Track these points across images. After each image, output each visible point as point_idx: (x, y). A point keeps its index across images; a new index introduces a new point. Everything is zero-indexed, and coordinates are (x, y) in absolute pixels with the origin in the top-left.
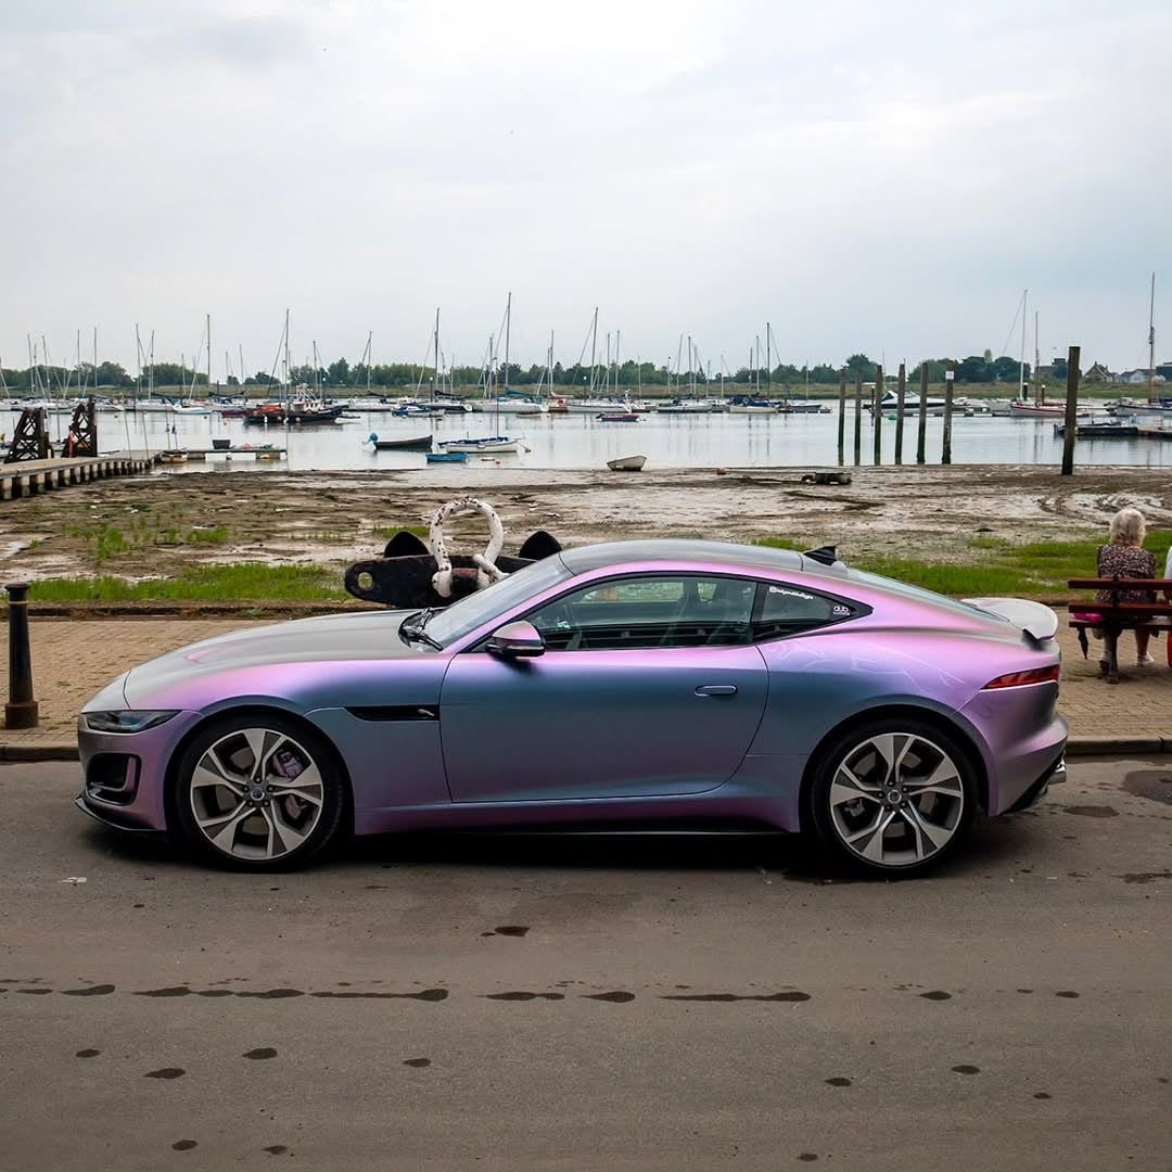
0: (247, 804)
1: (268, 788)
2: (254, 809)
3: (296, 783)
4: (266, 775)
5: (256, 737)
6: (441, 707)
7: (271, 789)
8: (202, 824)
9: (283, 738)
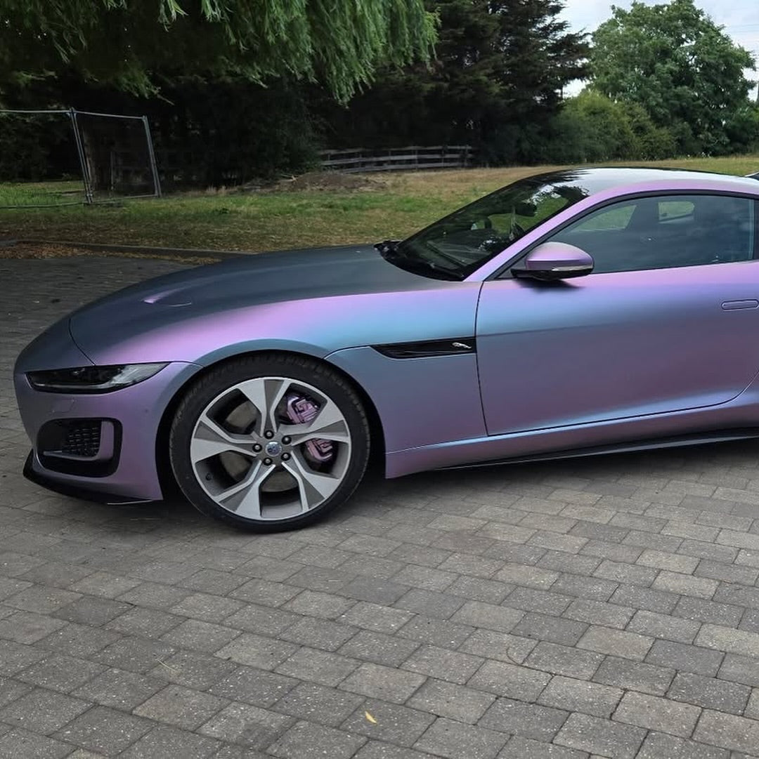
0: (264, 462)
1: (283, 440)
2: (274, 466)
3: (315, 427)
4: (278, 427)
5: (254, 389)
6: (477, 339)
7: (287, 439)
8: (217, 499)
9: (287, 382)
